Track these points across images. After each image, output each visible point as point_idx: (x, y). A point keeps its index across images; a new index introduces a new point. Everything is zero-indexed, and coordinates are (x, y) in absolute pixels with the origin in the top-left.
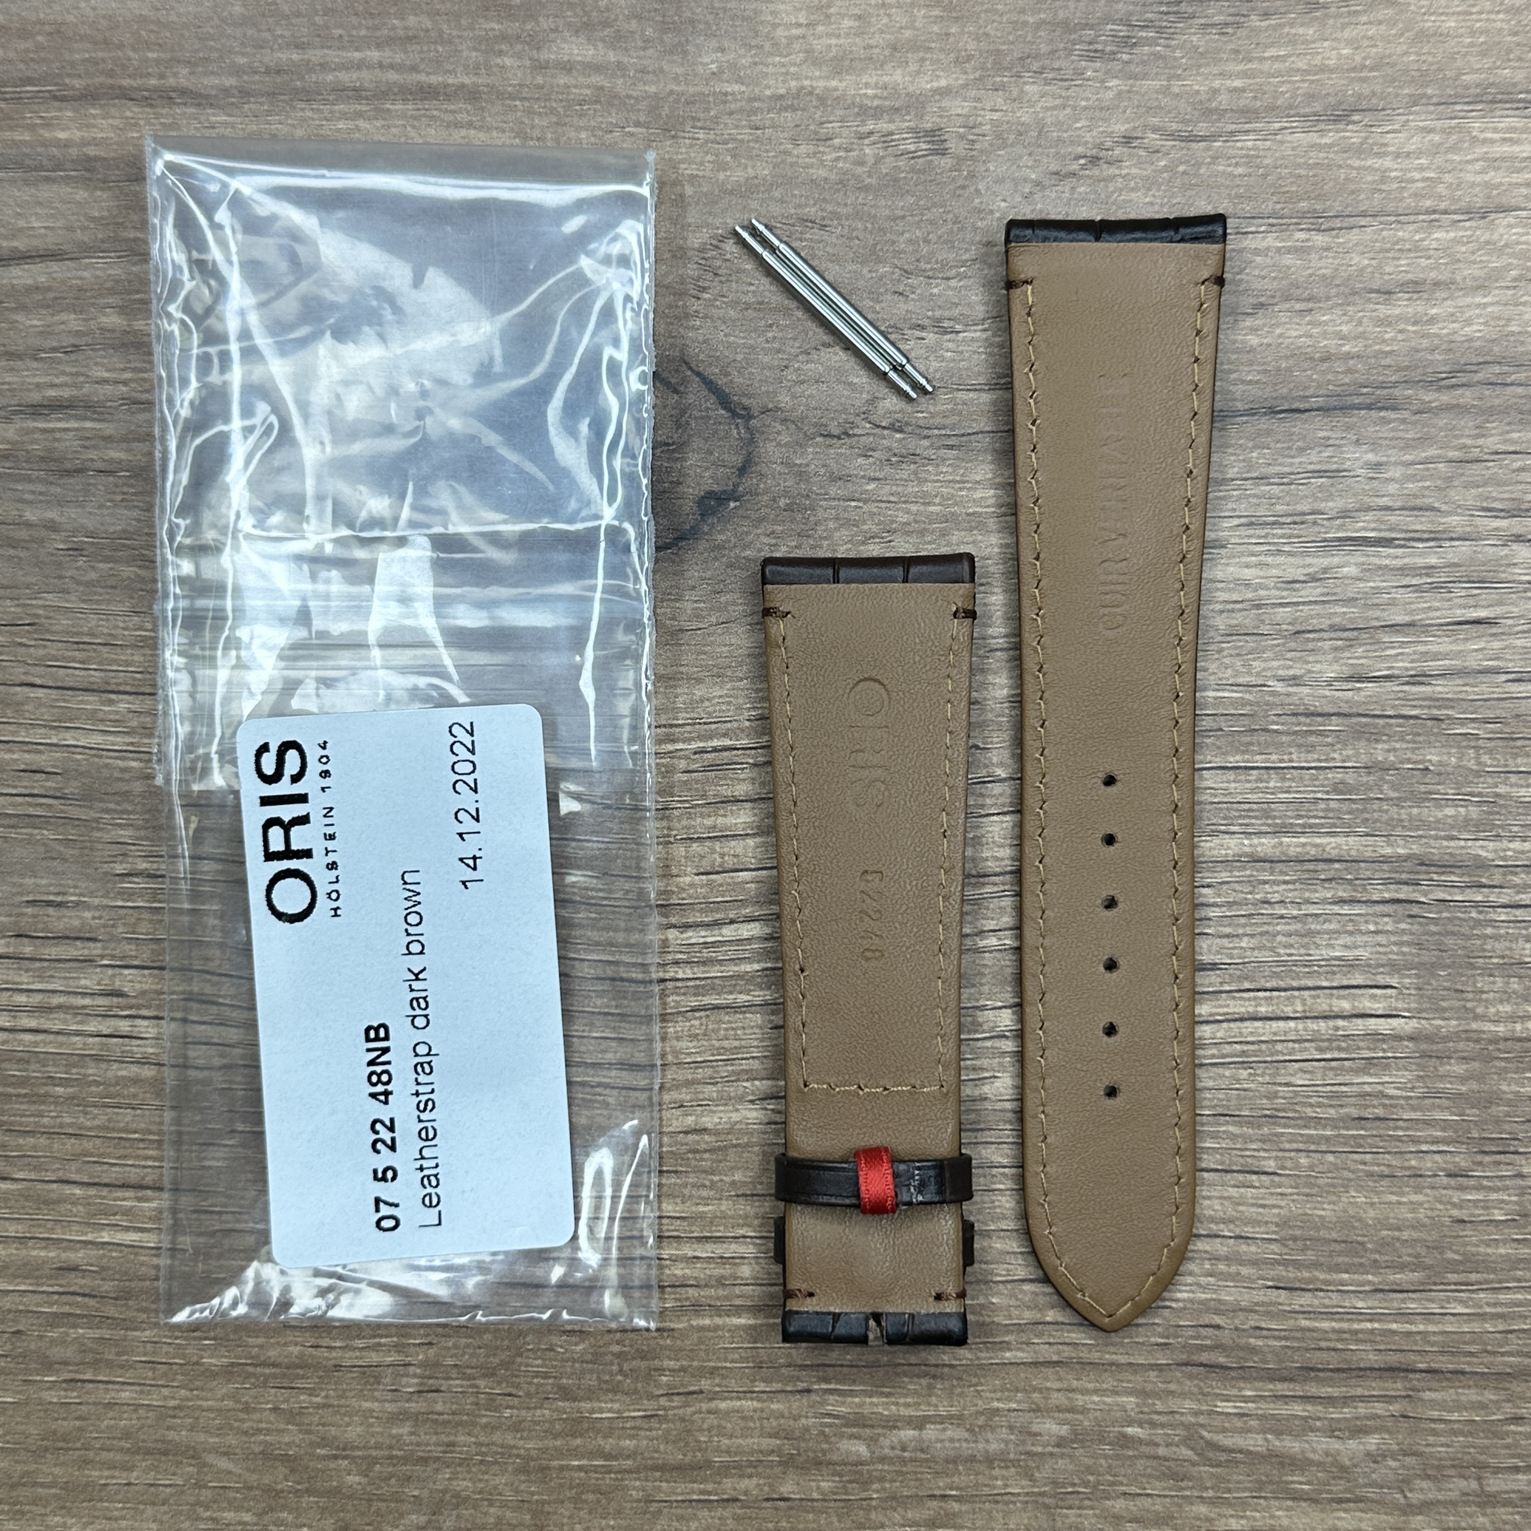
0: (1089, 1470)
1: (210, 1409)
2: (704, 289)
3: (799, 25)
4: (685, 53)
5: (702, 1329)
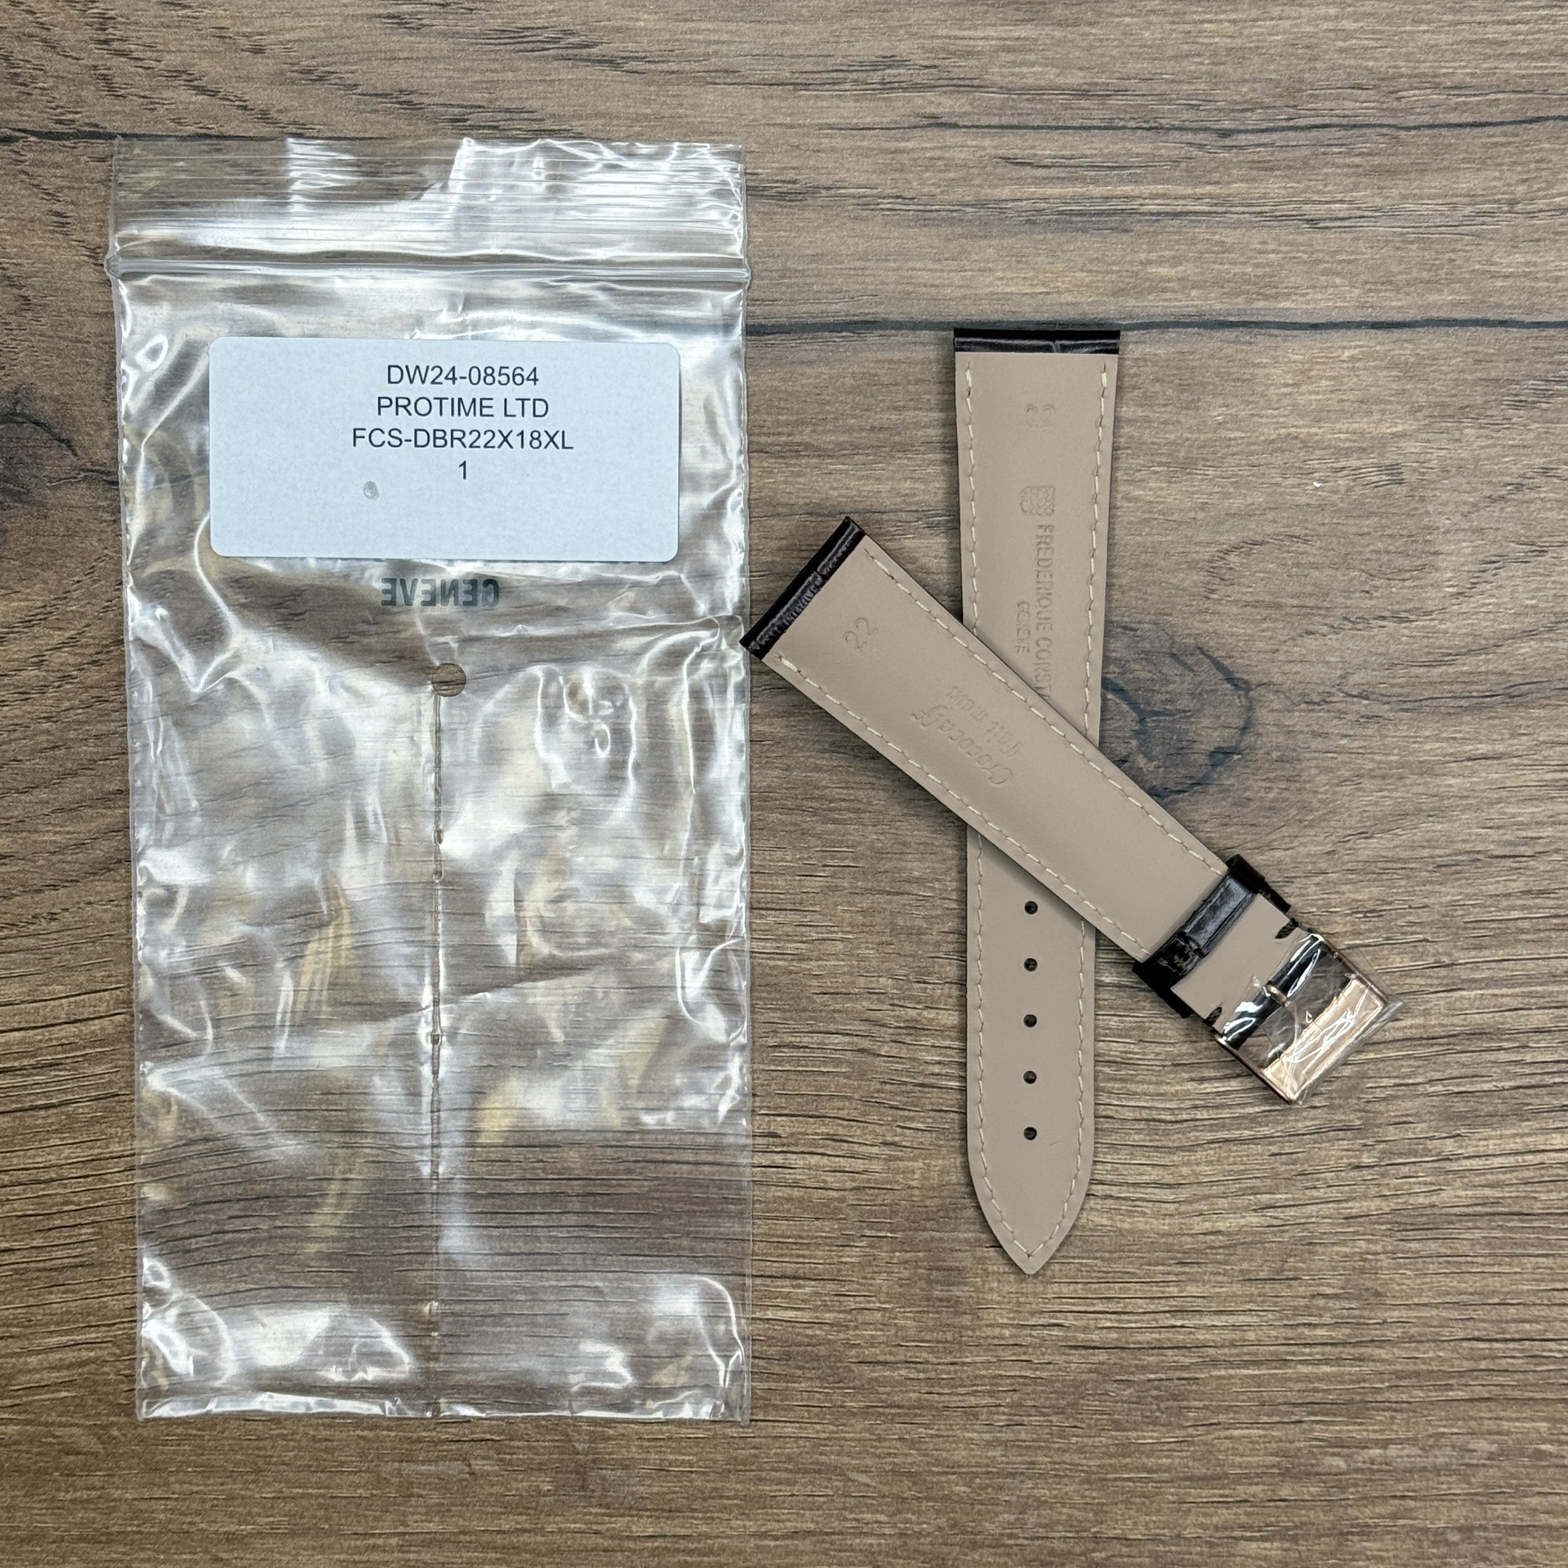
0: (1513, 1476)
1: (851, 1440)
2: (1213, 591)
3: (1287, 385)
4: (1198, 408)
5: (1220, 1377)
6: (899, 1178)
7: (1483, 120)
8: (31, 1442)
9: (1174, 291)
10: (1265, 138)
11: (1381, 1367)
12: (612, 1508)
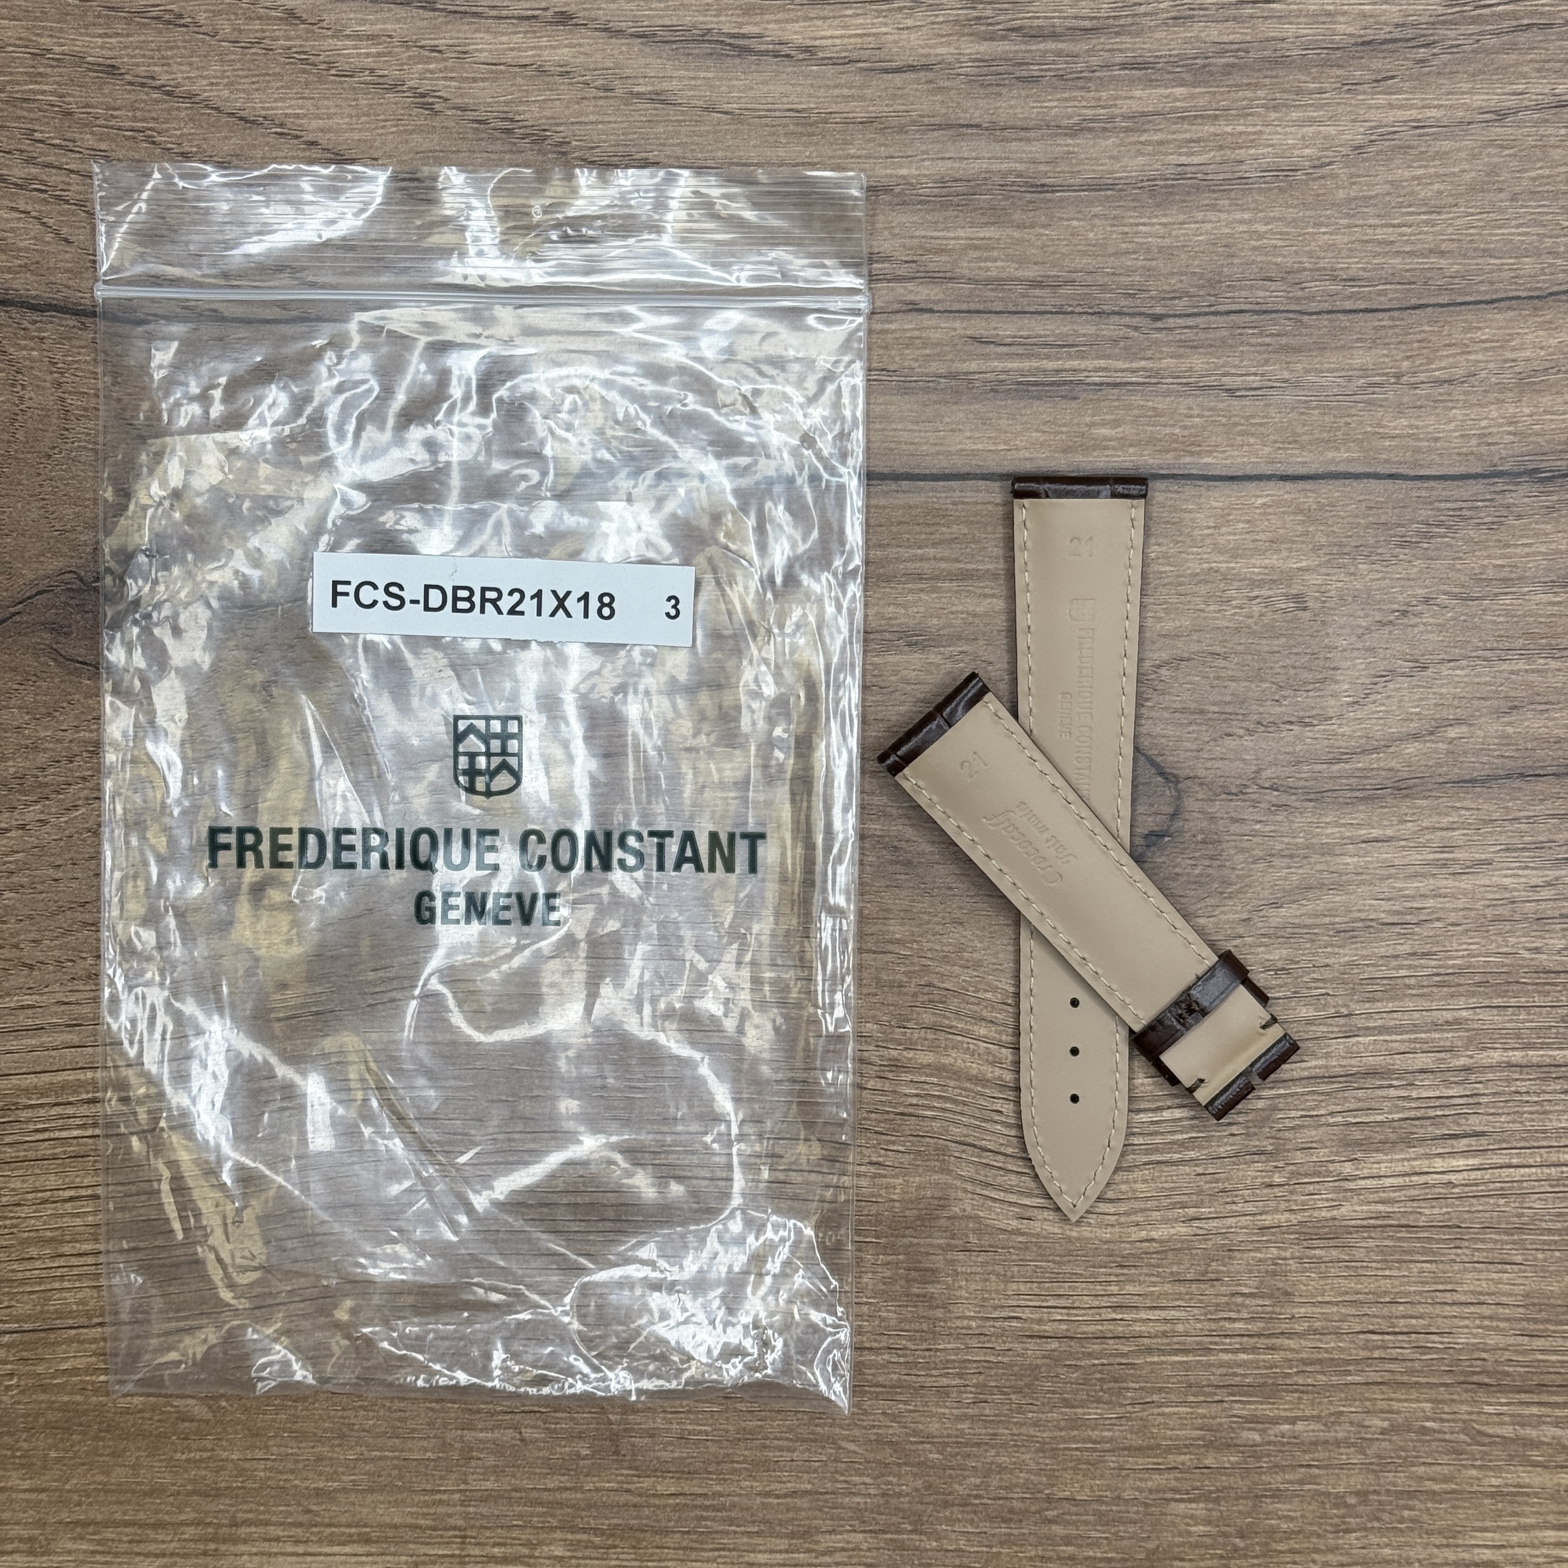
0: (1402, 1448)
3: (1209, 527)
5: (1153, 1363)
6: (883, 1192)
7: (1374, 306)
8: (153, 1410)
9: (1114, 448)
10: (1190, 322)
11: (1290, 1355)
12: (641, 1471)
